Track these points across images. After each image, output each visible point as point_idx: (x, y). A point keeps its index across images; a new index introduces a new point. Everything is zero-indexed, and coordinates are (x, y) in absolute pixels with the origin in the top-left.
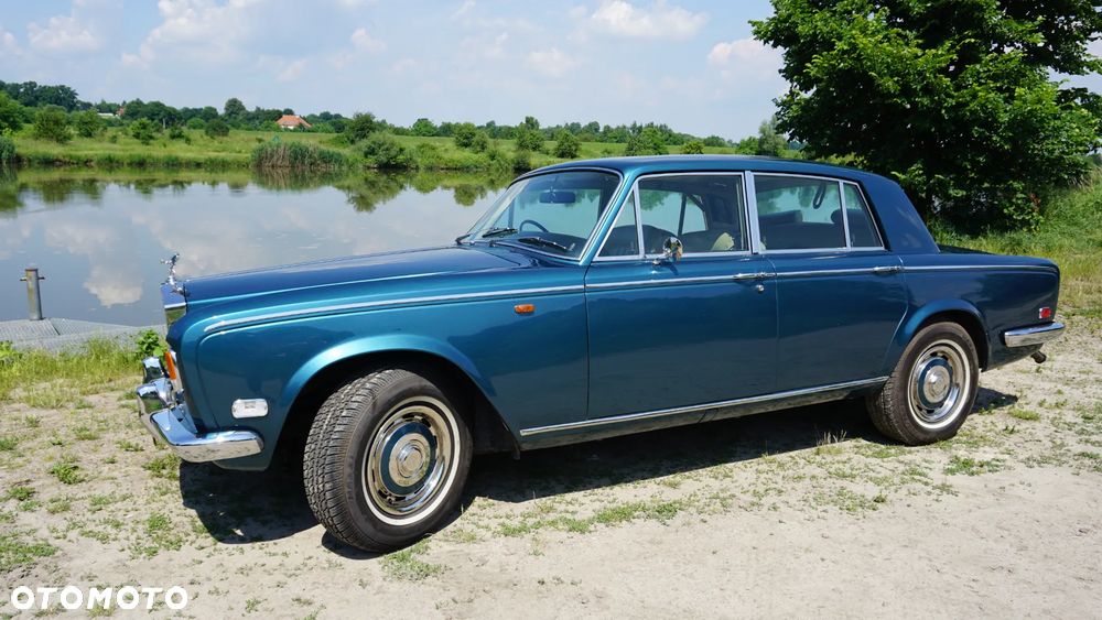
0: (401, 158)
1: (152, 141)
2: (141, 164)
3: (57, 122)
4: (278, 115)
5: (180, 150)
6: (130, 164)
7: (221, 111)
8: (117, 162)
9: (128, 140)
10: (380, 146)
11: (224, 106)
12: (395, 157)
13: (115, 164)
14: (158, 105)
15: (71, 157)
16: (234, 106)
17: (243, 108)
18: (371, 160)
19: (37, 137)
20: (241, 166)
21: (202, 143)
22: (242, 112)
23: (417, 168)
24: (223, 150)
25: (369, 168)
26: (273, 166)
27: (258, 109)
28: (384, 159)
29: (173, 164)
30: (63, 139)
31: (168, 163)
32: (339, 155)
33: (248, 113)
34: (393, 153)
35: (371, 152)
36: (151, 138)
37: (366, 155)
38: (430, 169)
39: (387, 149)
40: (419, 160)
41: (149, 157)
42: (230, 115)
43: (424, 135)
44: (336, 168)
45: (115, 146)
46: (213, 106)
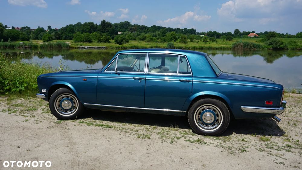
0: (282, 46)
1: (207, 42)
2: (202, 49)
3: (185, 38)
4: (249, 33)
5: (214, 45)
6: (199, 49)
7: (233, 33)
8: (196, 48)
9: (201, 42)
10: (274, 42)
11: (234, 31)
12: (279, 46)
13: (195, 49)
14: (215, 32)
15: (185, 47)
16: (237, 31)
17: (239, 32)
18: (271, 47)
19: (180, 42)
20: (228, 49)
21: (220, 42)
22: (239, 33)
23: (288, 49)
24: (226, 44)
25: (269, 49)
26: (238, 49)
27: (244, 32)
28: (275, 46)
29: (210, 48)
30: (185, 42)
31: (209, 48)
32: (260, 45)
33: (241, 33)
34: (278, 44)
35: (271, 44)
36: (207, 41)
37: (269, 45)
38: (293, 49)
39: (277, 43)
40: (289, 46)
41: (204, 47)
42: (235, 34)
43: (299, 38)
44: (258, 49)
45: (197, 44)
46: (230, 32)
